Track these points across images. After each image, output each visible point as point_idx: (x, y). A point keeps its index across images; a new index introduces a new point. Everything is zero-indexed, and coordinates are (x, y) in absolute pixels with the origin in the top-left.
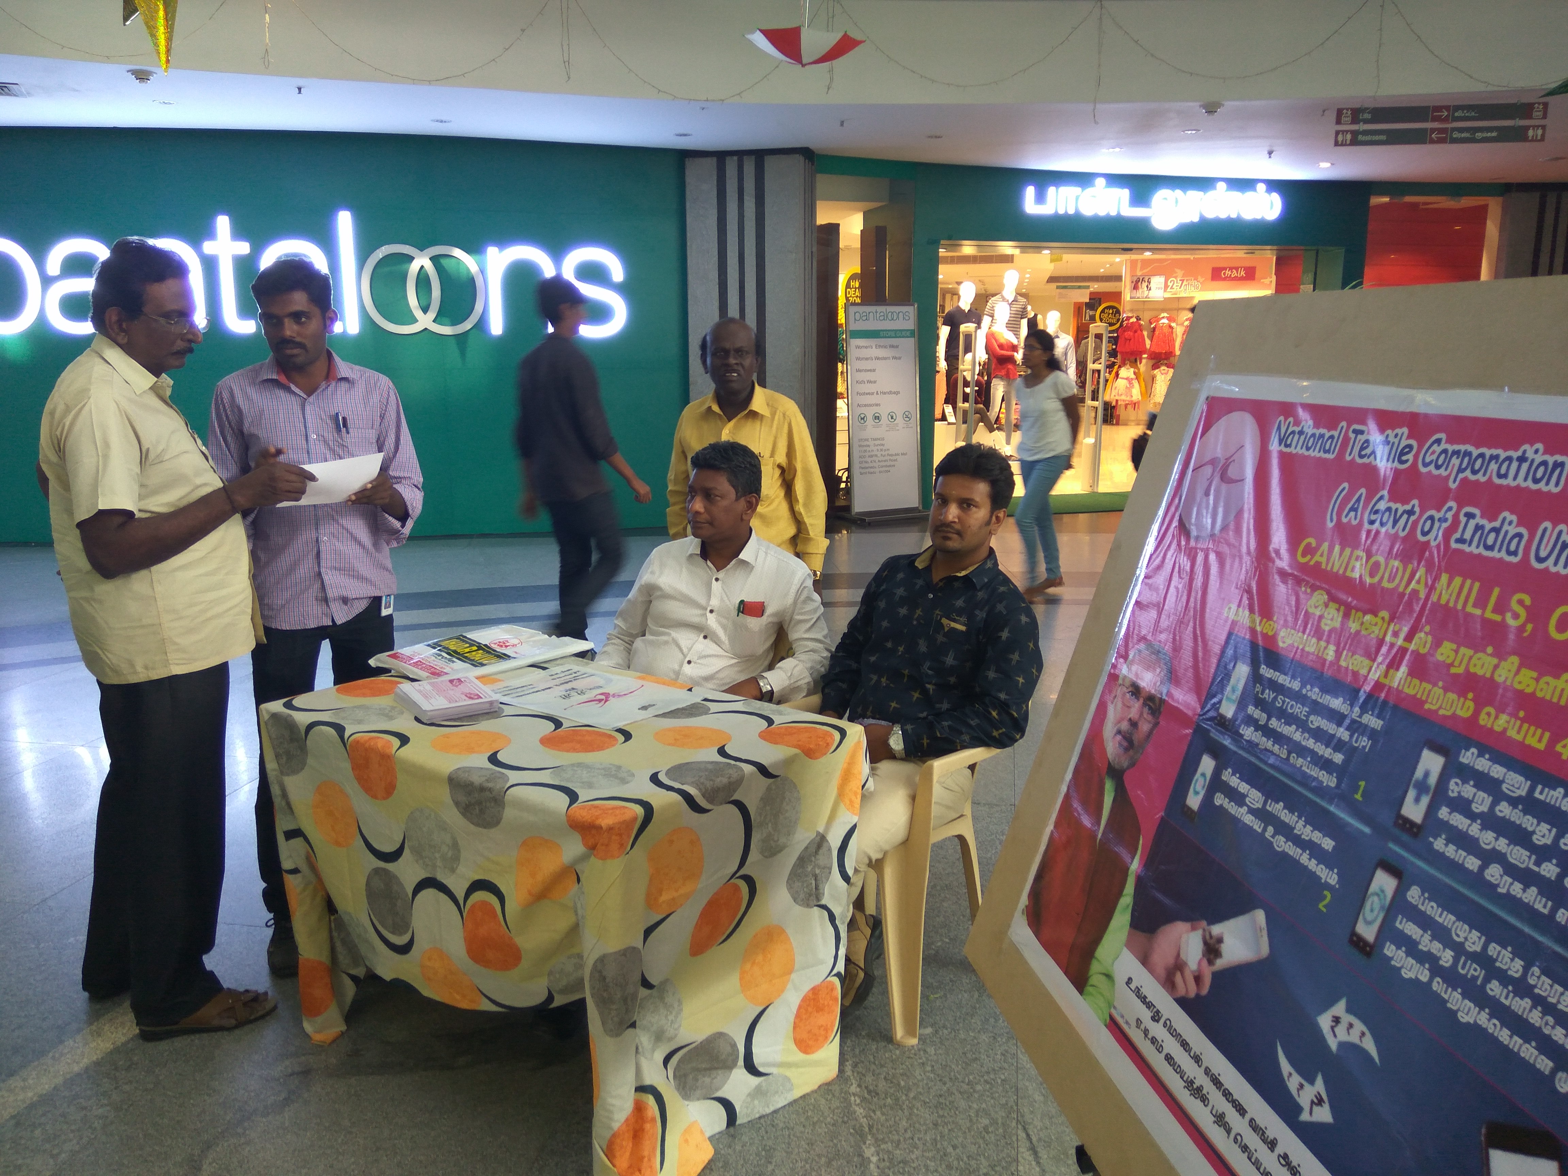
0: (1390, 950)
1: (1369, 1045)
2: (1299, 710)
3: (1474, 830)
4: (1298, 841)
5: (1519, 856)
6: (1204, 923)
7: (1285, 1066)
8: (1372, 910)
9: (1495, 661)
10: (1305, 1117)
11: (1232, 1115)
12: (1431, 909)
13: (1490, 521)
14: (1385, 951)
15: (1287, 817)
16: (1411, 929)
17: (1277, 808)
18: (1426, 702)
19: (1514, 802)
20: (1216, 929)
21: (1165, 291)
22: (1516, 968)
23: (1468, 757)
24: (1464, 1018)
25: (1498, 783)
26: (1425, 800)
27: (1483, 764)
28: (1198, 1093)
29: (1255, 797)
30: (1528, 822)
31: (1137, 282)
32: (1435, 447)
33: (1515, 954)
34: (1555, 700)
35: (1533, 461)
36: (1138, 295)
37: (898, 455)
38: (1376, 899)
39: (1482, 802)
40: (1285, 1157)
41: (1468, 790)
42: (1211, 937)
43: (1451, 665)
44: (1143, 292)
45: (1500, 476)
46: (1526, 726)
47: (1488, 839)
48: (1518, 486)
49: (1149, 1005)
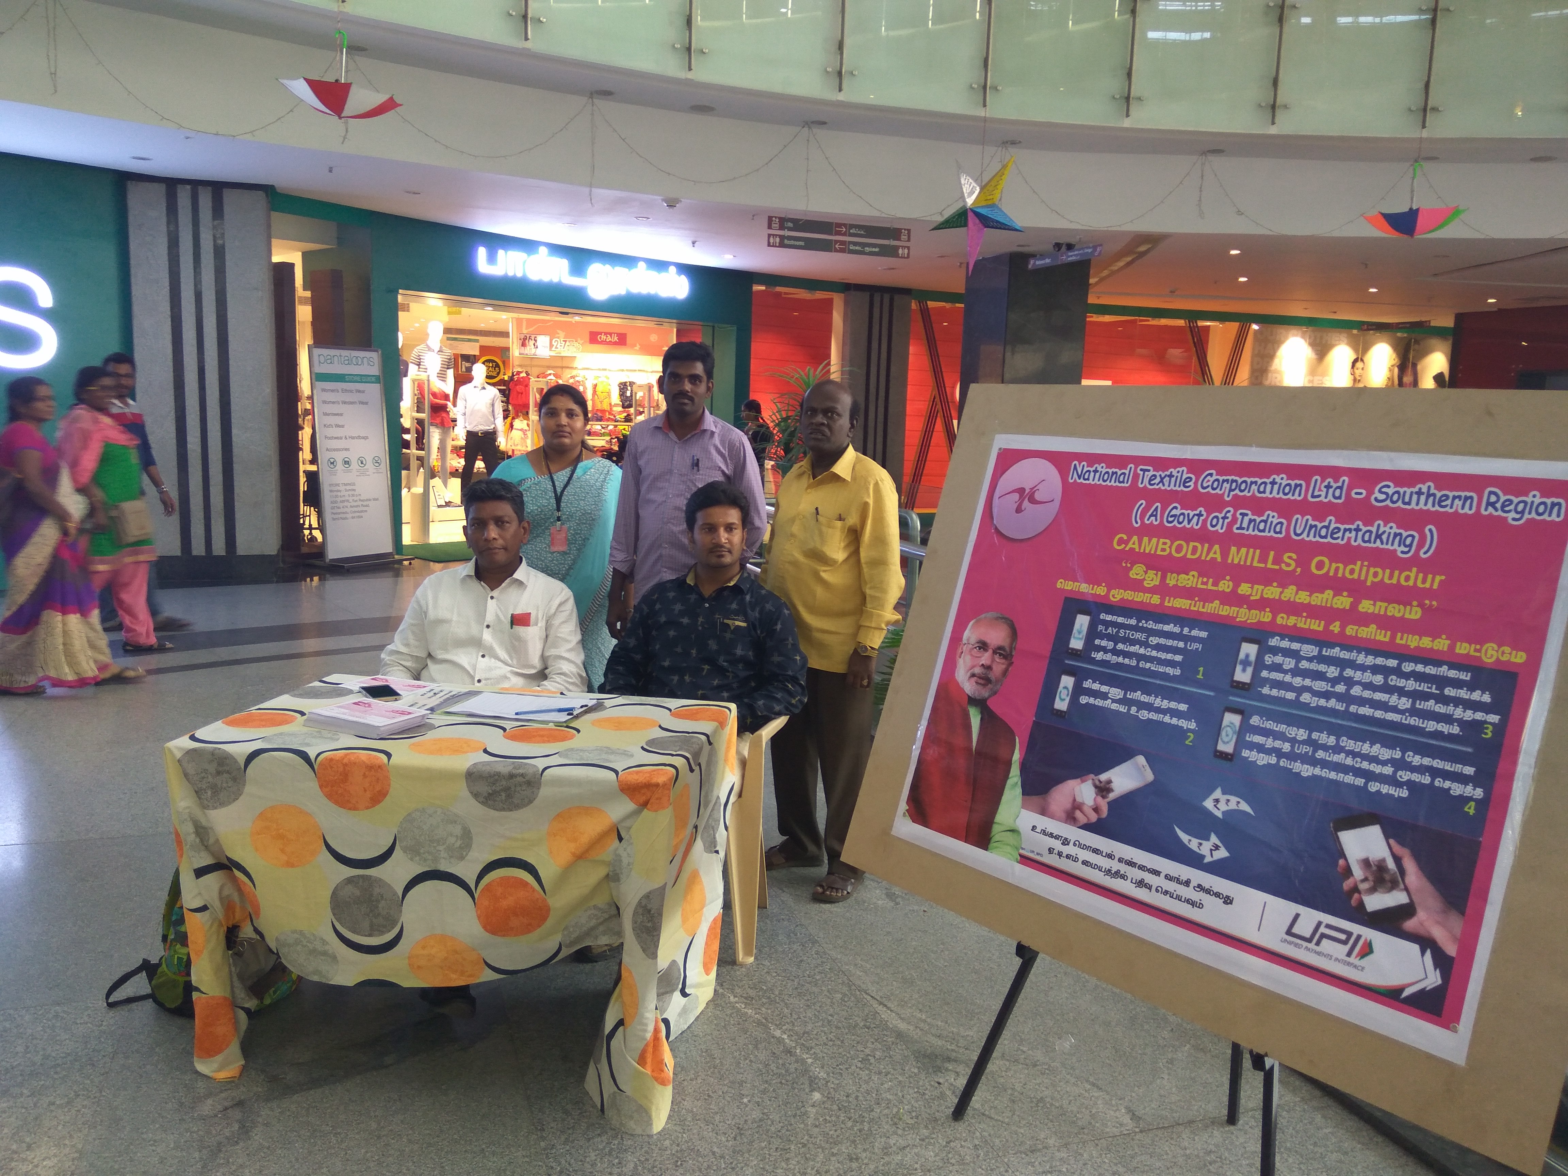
0: (1245, 753)
1: (1245, 807)
2: (1138, 636)
3: (1288, 678)
4: (1159, 710)
5: (1320, 686)
6: (1092, 776)
7: (1184, 837)
8: (1227, 735)
9: (1281, 590)
10: (1208, 859)
11: (1149, 878)
12: (1270, 725)
13: (1259, 516)
14: (1243, 754)
15: (1145, 698)
16: (1258, 739)
17: (1138, 695)
18: (1237, 617)
19: (1310, 660)
20: (1104, 777)
21: (550, 349)
22: (1332, 741)
23: (1274, 642)
24: (1305, 774)
25: (1298, 652)
26: (1250, 670)
27: (1285, 644)
28: (1117, 874)
29: (1116, 693)
30: (1322, 668)
31: (525, 339)
32: (1209, 478)
33: (1329, 734)
34: (1324, 604)
35: (1281, 484)
36: (526, 352)
37: (370, 500)
38: (1228, 729)
39: (1289, 663)
40: (1199, 886)
41: (1279, 659)
42: (1100, 782)
43: (1250, 595)
44: (530, 350)
45: (1260, 492)
46: (1309, 620)
47: (1298, 681)
48: (1274, 498)
49: (1057, 837)
